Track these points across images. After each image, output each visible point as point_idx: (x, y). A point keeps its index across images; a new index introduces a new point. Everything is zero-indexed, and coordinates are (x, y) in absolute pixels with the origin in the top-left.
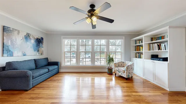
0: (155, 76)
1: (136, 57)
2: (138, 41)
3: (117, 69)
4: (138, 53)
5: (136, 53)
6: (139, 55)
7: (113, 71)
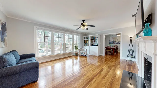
0: (94, 52)
1: (85, 46)
2: (86, 38)
3: (81, 52)
4: (86, 43)
5: (85, 43)
6: (86, 44)
7: (78, 54)
